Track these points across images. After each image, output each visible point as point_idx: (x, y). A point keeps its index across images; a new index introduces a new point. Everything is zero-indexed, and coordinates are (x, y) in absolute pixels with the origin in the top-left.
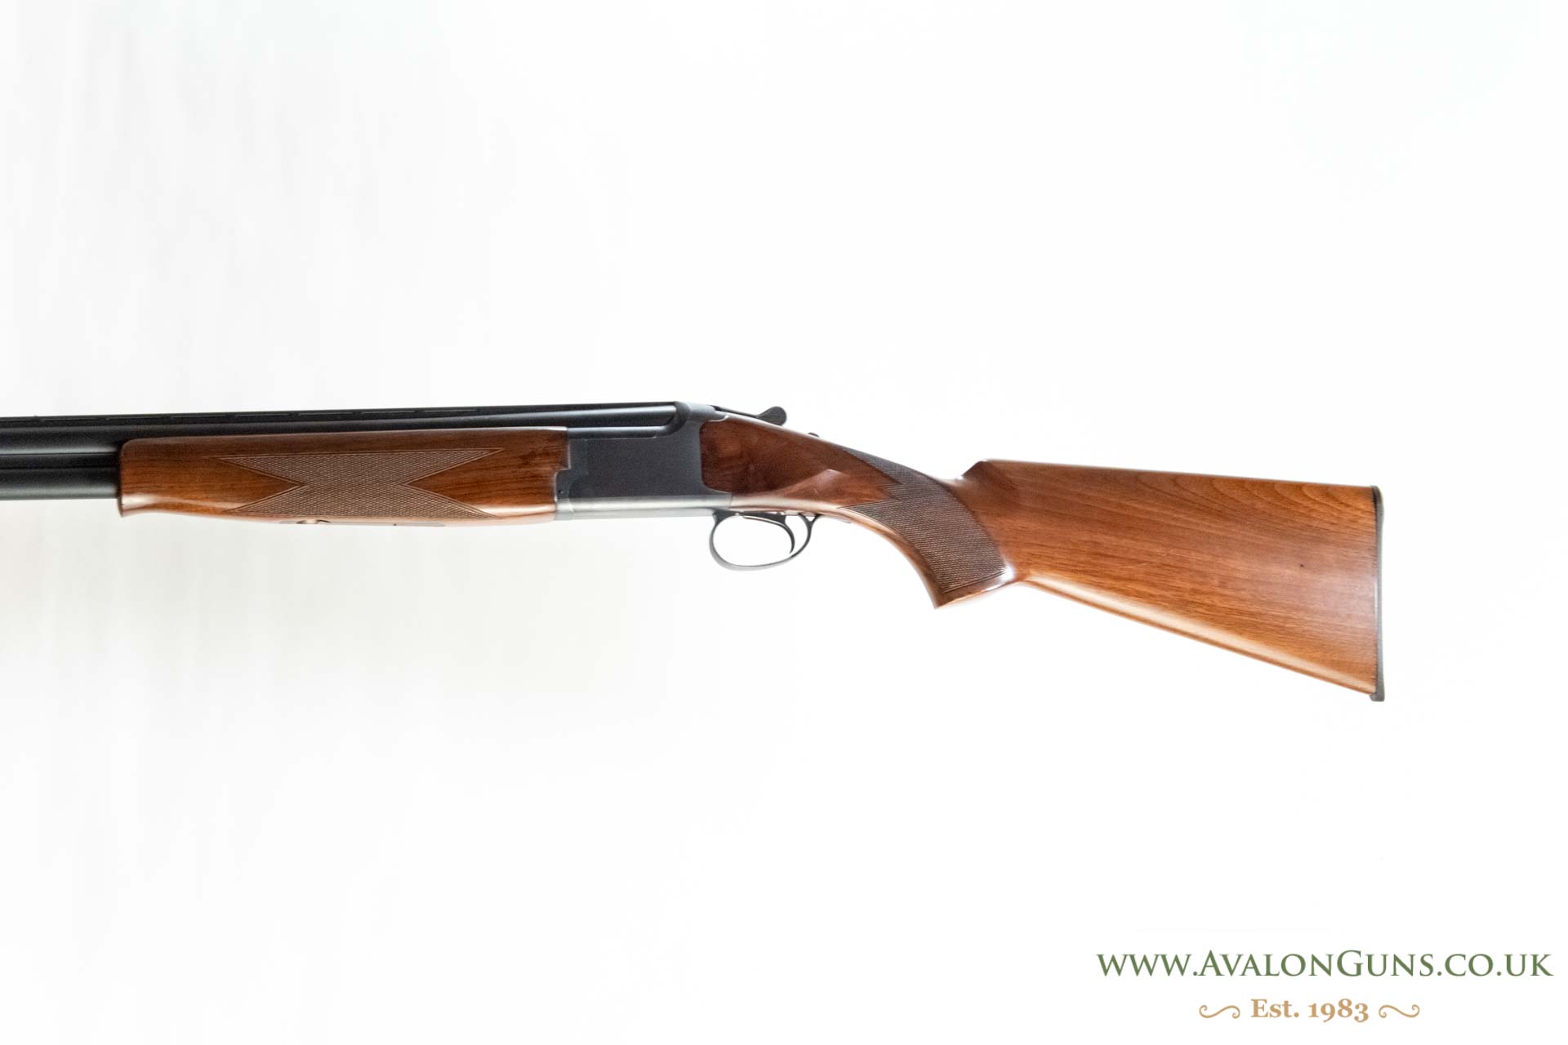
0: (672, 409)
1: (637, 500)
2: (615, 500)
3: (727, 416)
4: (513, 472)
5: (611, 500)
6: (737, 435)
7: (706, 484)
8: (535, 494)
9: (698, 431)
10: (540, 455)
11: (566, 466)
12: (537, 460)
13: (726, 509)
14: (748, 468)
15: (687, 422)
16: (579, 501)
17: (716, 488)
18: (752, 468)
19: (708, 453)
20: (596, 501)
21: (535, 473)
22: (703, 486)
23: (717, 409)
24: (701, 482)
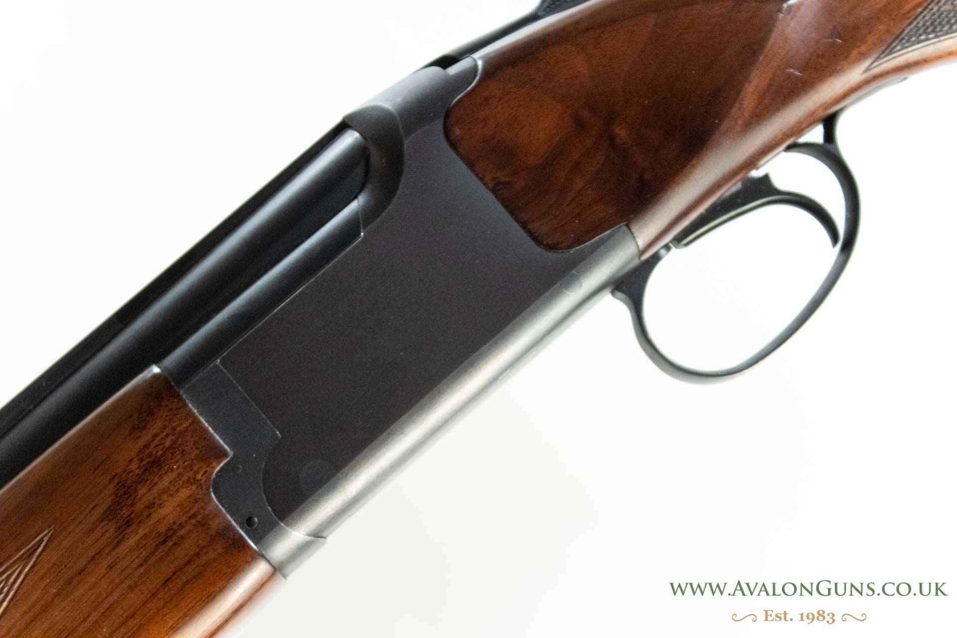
0: (350, 138)
1: (433, 401)
2: (385, 442)
3: (479, 58)
4: (111, 567)
5: (377, 449)
6: (535, 87)
7: (551, 247)
8: (200, 574)
9: (445, 144)
10: (141, 480)
11: (224, 454)
12: (144, 496)
13: (636, 262)
14: (612, 139)
15: (407, 143)
16: (308, 510)
17: (579, 241)
18: (621, 132)
19: (503, 177)
20: (347, 477)
21: (162, 528)
22: (552, 256)
23: (445, 62)
24: (539, 250)
